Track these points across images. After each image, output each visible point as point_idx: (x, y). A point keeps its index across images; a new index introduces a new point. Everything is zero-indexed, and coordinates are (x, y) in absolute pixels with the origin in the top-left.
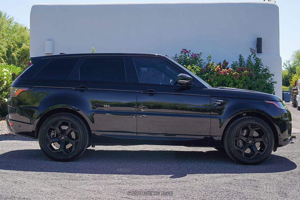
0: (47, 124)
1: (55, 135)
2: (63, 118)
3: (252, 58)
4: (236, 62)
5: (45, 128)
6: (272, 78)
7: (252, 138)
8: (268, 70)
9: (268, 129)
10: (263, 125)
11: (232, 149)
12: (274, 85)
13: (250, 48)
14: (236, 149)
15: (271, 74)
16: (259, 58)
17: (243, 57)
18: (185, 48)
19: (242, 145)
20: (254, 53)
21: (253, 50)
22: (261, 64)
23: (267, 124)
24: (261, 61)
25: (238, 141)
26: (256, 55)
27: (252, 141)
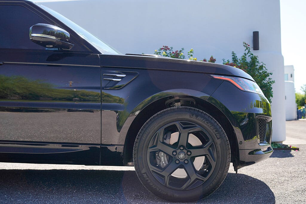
3: (247, 56)
6: (270, 78)
7: (184, 148)
8: (265, 67)
9: (216, 131)
10: (207, 122)
11: (143, 171)
12: (273, 86)
13: (244, 43)
14: (151, 171)
15: (269, 73)
16: (256, 56)
17: (236, 54)
18: (166, 46)
19: (166, 163)
20: (248, 48)
21: (247, 44)
22: (258, 62)
23: (216, 120)
24: (258, 59)
25: (158, 155)
26: (250, 51)
27: (185, 154)
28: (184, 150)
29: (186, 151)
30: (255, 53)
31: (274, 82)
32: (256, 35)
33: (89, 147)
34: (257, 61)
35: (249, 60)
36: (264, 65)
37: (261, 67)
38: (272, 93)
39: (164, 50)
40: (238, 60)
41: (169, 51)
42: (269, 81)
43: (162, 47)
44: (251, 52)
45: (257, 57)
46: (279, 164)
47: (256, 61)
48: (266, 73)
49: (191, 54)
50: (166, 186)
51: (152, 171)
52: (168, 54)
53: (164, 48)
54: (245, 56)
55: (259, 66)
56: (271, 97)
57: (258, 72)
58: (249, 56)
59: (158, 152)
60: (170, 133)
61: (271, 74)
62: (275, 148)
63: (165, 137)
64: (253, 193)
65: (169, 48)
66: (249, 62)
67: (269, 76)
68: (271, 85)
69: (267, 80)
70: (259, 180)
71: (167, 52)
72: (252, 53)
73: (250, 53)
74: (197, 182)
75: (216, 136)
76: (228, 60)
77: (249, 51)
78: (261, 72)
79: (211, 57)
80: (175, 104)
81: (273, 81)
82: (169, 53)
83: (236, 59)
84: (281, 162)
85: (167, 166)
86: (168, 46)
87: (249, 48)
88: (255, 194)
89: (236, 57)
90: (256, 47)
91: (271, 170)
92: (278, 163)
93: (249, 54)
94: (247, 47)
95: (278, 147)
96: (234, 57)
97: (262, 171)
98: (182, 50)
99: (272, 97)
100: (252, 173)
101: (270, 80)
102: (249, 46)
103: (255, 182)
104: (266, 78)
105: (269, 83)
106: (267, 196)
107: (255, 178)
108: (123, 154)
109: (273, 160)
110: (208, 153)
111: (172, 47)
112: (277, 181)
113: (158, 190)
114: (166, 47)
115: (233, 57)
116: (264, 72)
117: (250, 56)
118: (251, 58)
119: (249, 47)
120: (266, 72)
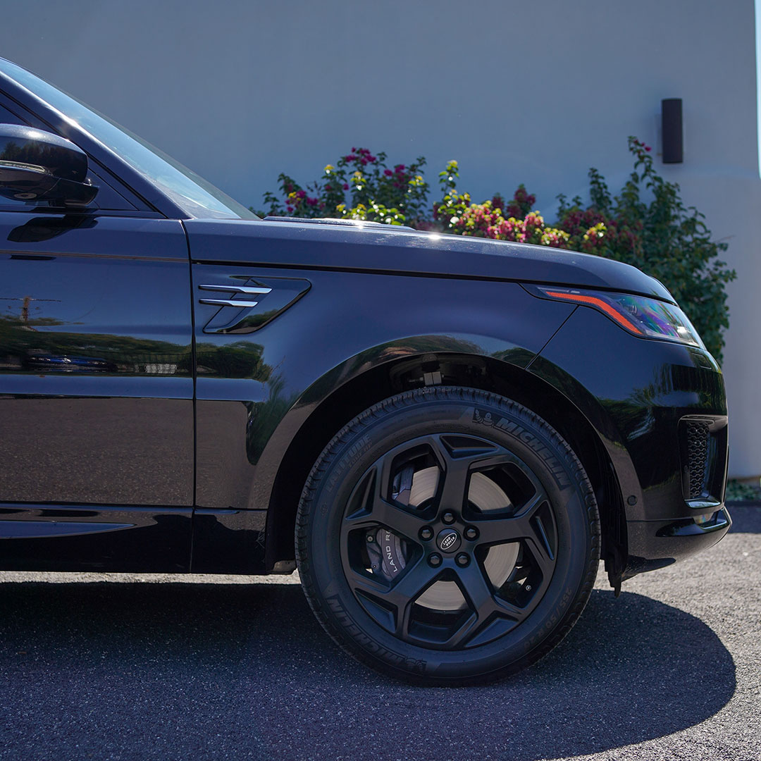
3: (642, 185)
4: (577, 200)
7: (456, 517)
8: (701, 224)
9: (555, 464)
10: (527, 438)
11: (331, 590)
12: (728, 288)
13: (630, 138)
14: (354, 591)
15: (716, 244)
16: (673, 183)
17: (603, 178)
18: (364, 147)
19: (398, 565)
20: (646, 159)
21: (643, 145)
22: (678, 205)
23: (554, 431)
24: (678, 194)
25: (375, 541)
26: (653, 167)
27: (459, 537)
28: (456, 525)
29: (461, 528)
30: (669, 175)
31: (731, 276)
32: (671, 112)
33: (156, 518)
34: (677, 201)
35: (647, 197)
36: (699, 218)
37: (691, 225)
38: (728, 312)
39: (355, 162)
40: (611, 198)
41: (374, 167)
42: (717, 272)
43: (350, 153)
44: (654, 171)
45: (676, 190)
46: (750, 559)
47: (674, 203)
48: (706, 246)
49: (451, 179)
50: (399, 636)
51: (356, 589)
52: (370, 175)
53: (357, 155)
54: (634, 183)
55: (683, 220)
56: (722, 328)
57: (679, 239)
58: (649, 185)
59: (375, 530)
60: (412, 471)
61: (724, 247)
62: (736, 499)
63: (395, 484)
64: (669, 654)
65: (373, 155)
66: (648, 206)
67: (716, 254)
68: (723, 286)
69: (708, 270)
70: (685, 613)
71: (366, 171)
72: (658, 175)
73: (653, 174)
74: (499, 622)
75: (557, 480)
76: (578, 198)
77: (648, 170)
78: (689, 239)
79: (516, 189)
80: (423, 376)
81: (731, 271)
82: (373, 173)
83: (605, 195)
84: (756, 549)
85: (403, 573)
86: (370, 150)
87: (648, 157)
88: (676, 658)
89: (605, 187)
90: (672, 152)
91: (723, 580)
92: (746, 554)
93: (648, 179)
94: (642, 154)
95: (747, 497)
96: (596, 186)
97: (693, 582)
98: (417, 162)
99: (727, 326)
100: (661, 589)
101: (720, 268)
102: (648, 149)
103: (672, 620)
104: (707, 261)
105: (714, 280)
106: (712, 666)
107: (671, 605)
108: (263, 539)
109: (729, 545)
110: (530, 532)
111: (383, 154)
112: (744, 614)
113: (376, 648)
114: (362, 152)
115: (591, 187)
116: (698, 242)
117: (653, 185)
118: (654, 191)
119: (647, 153)
120: (705, 241)
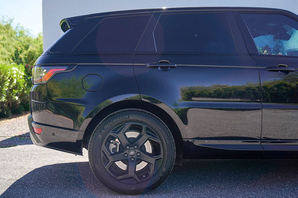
0: (104, 129)
1: (116, 148)
2: (131, 118)
5: (100, 136)
